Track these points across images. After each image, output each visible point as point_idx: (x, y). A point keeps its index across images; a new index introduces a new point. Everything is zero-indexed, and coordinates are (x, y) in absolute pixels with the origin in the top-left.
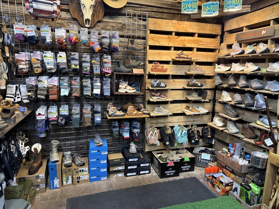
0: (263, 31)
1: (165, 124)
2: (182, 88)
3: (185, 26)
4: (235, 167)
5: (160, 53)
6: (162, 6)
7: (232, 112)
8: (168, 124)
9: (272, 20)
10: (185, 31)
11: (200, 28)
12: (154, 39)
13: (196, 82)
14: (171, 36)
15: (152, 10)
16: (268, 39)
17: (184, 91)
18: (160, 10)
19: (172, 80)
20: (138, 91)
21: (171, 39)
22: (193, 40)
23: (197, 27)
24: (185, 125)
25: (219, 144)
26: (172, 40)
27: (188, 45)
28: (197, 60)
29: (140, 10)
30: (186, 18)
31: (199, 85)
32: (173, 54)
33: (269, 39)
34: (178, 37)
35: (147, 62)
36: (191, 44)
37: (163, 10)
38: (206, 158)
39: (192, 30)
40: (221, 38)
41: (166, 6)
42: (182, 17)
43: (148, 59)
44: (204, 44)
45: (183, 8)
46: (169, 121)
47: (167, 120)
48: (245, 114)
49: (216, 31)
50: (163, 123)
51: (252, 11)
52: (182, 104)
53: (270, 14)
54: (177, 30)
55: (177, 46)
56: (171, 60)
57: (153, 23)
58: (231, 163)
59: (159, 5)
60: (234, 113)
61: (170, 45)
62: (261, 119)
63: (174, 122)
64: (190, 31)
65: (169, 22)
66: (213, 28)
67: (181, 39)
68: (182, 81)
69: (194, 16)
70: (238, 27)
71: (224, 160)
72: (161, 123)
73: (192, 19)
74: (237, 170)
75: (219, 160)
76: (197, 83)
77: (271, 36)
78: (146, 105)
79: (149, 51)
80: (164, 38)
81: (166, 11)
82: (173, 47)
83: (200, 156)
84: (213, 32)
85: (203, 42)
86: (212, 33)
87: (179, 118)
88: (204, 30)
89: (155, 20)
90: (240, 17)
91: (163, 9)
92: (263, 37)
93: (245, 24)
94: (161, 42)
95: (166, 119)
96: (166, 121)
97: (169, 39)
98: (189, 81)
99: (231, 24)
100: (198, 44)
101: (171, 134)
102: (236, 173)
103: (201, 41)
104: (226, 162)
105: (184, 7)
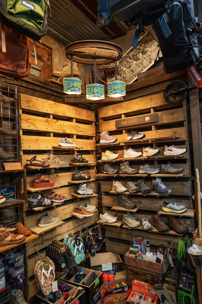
0: (146, 118)
1: (53, 240)
2: (67, 184)
3: (63, 109)
4: (153, 268)
5: (38, 140)
6: (33, 82)
7: (128, 203)
8: (56, 237)
9: (151, 108)
10: (63, 114)
11: (77, 113)
12: (29, 121)
13: (82, 175)
14: (49, 119)
15: (21, 85)
16: (151, 125)
17: (70, 187)
18: (31, 86)
19: (55, 175)
20: (14, 198)
21: (49, 123)
22: (73, 126)
23: (74, 112)
24: (76, 232)
25: (114, 244)
26: (51, 124)
27: (68, 131)
28: (82, 148)
29: (4, 81)
30: (60, 100)
31: (86, 177)
32: (54, 141)
33: (153, 125)
34: (56, 120)
35: (22, 153)
36: (70, 130)
37: (34, 88)
38: (108, 268)
39: (70, 114)
40: (95, 125)
41: (38, 82)
42: (56, 99)
43: (23, 149)
44: (83, 130)
45: (65, 87)
46: (57, 234)
47: (55, 233)
48: (142, 202)
49: (91, 117)
50: (51, 239)
51: (125, 100)
52: (69, 205)
53: (149, 102)
54: (55, 113)
55: (57, 131)
56: (52, 149)
57: (26, 100)
58: (148, 265)
59: (30, 80)
60: (131, 204)
61: (49, 130)
62: (168, 206)
63: (64, 233)
64: (69, 115)
65: (45, 102)
66: (89, 114)
67: (60, 124)
68: (67, 175)
69: (68, 99)
70: (115, 114)
71: (137, 264)
72: (48, 240)
73: (66, 102)
74: (157, 272)
75: (128, 266)
76: (84, 175)
77: (155, 122)
78: (25, 218)
79: (23, 137)
80: (41, 121)
81: (38, 89)
82: (52, 132)
83: (100, 269)
84: (89, 118)
85: (81, 129)
86: (88, 120)
87: (69, 225)
88: (81, 115)
89: (28, 97)
90: (116, 105)
91: (35, 86)
92: (146, 123)
93: (124, 111)
94: (37, 126)
95: (53, 232)
96: (54, 235)
97: (47, 123)
98: (74, 173)
99: (107, 111)
100: (77, 130)
101: (66, 252)
102: (156, 276)
103: (80, 128)
104: (141, 265)
105: (67, 86)
